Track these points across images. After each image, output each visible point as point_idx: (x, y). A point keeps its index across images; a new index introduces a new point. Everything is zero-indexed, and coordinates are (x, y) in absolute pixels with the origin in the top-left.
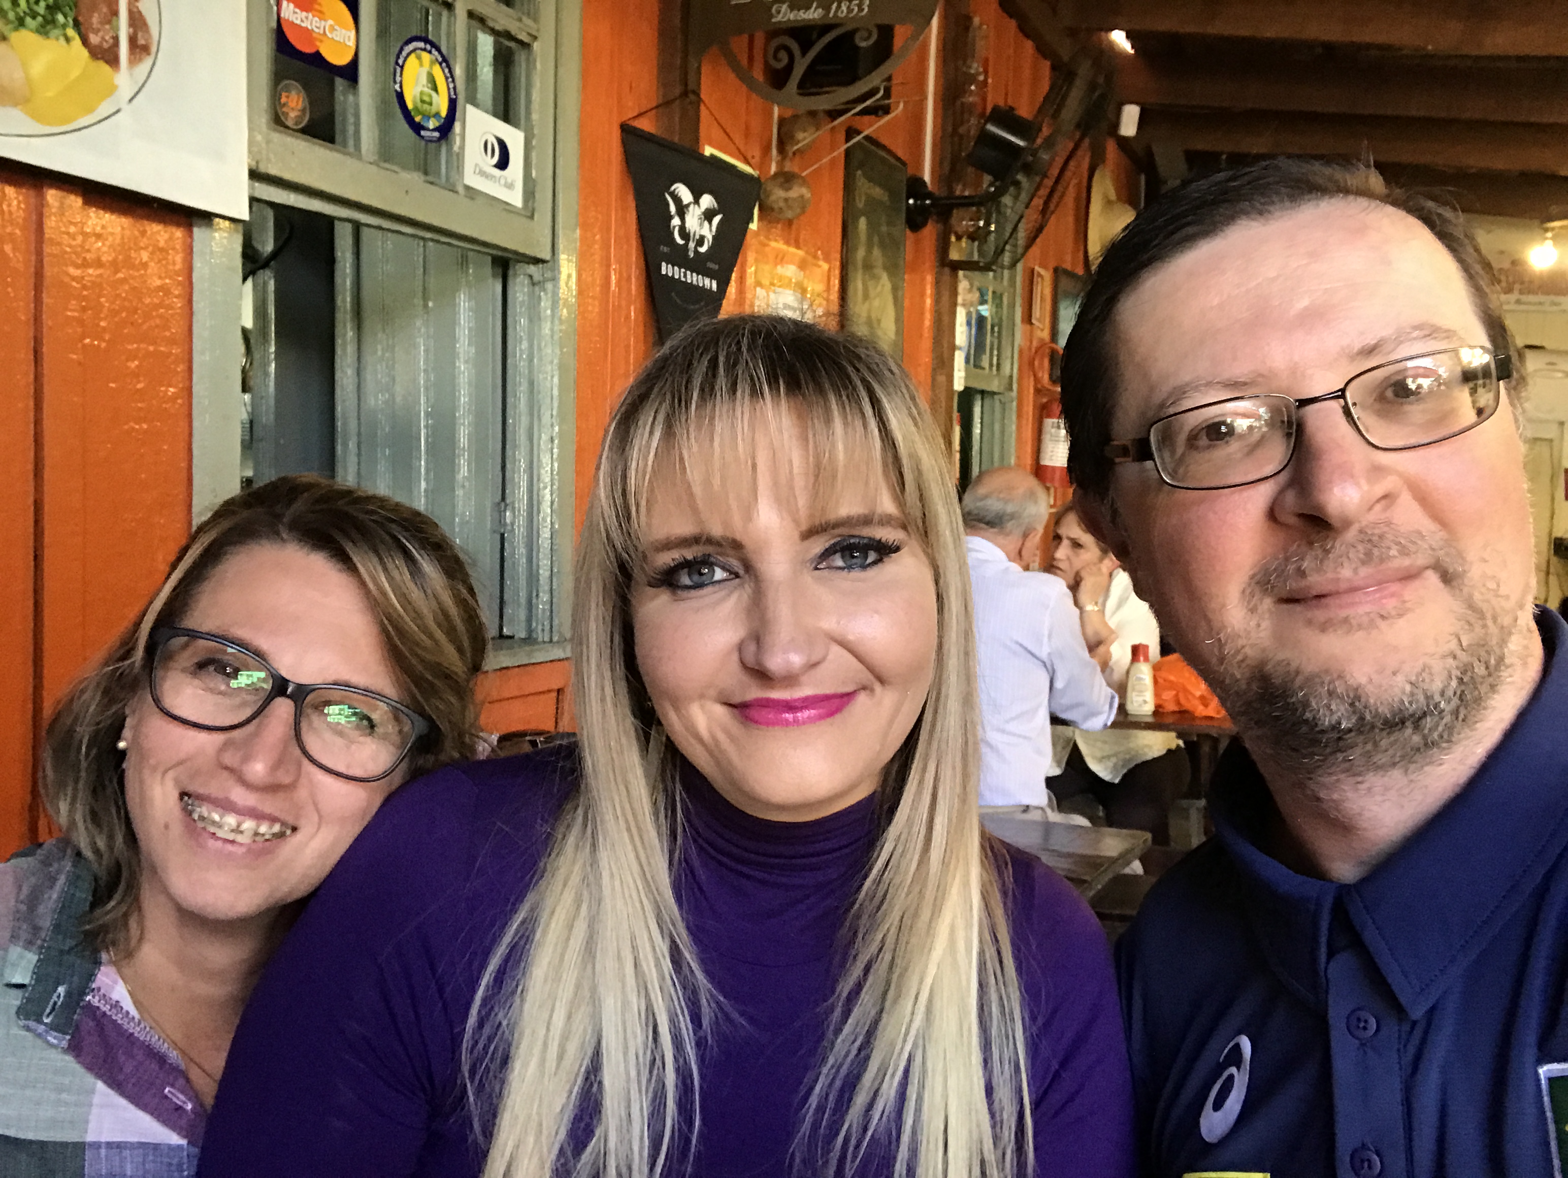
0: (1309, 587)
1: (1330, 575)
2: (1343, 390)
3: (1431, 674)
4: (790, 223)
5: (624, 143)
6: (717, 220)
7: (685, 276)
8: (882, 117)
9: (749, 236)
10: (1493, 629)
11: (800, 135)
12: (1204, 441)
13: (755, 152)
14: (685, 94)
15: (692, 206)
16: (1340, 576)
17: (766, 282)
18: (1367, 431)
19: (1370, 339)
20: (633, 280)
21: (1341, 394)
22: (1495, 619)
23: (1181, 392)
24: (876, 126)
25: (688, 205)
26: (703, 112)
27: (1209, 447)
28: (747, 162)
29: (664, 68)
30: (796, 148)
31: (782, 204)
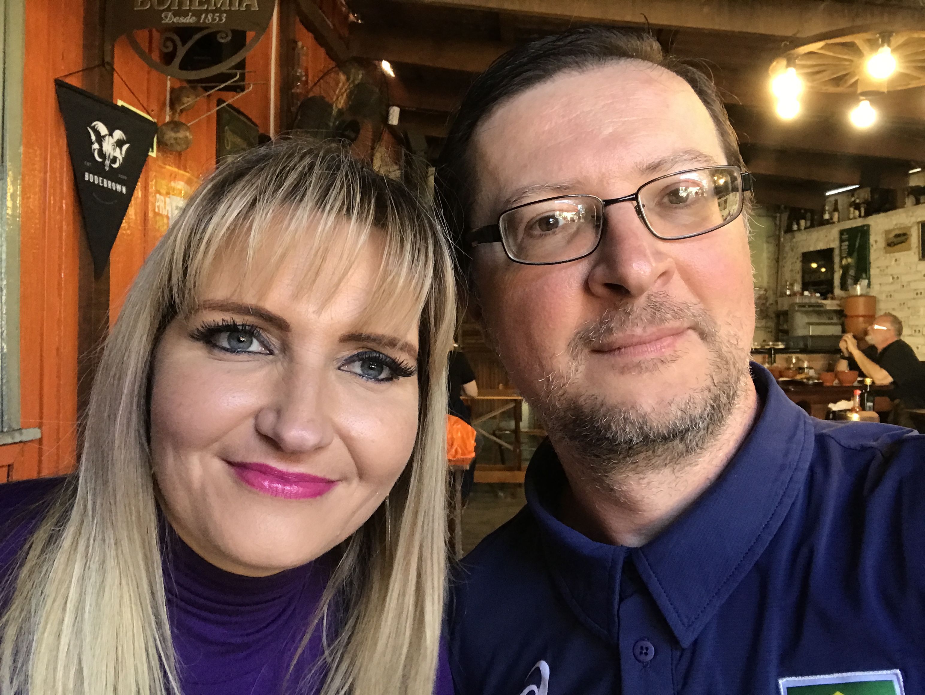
0: (613, 342)
1: (628, 332)
2: (636, 194)
3: (694, 403)
4: (180, 154)
5: (57, 92)
6: (125, 147)
7: (103, 182)
8: (239, 93)
9: (150, 162)
10: (734, 372)
11: (185, 100)
12: (537, 231)
13: (154, 107)
14: (103, 64)
15: (107, 137)
16: (635, 334)
17: (164, 191)
18: (651, 225)
19: (654, 158)
20: (65, 184)
21: (635, 197)
22: (734, 364)
23: (522, 192)
24: (235, 98)
25: (104, 136)
26: (116, 77)
27: (541, 236)
28: (148, 113)
29: (87, 47)
30: (182, 107)
31: (173, 141)
